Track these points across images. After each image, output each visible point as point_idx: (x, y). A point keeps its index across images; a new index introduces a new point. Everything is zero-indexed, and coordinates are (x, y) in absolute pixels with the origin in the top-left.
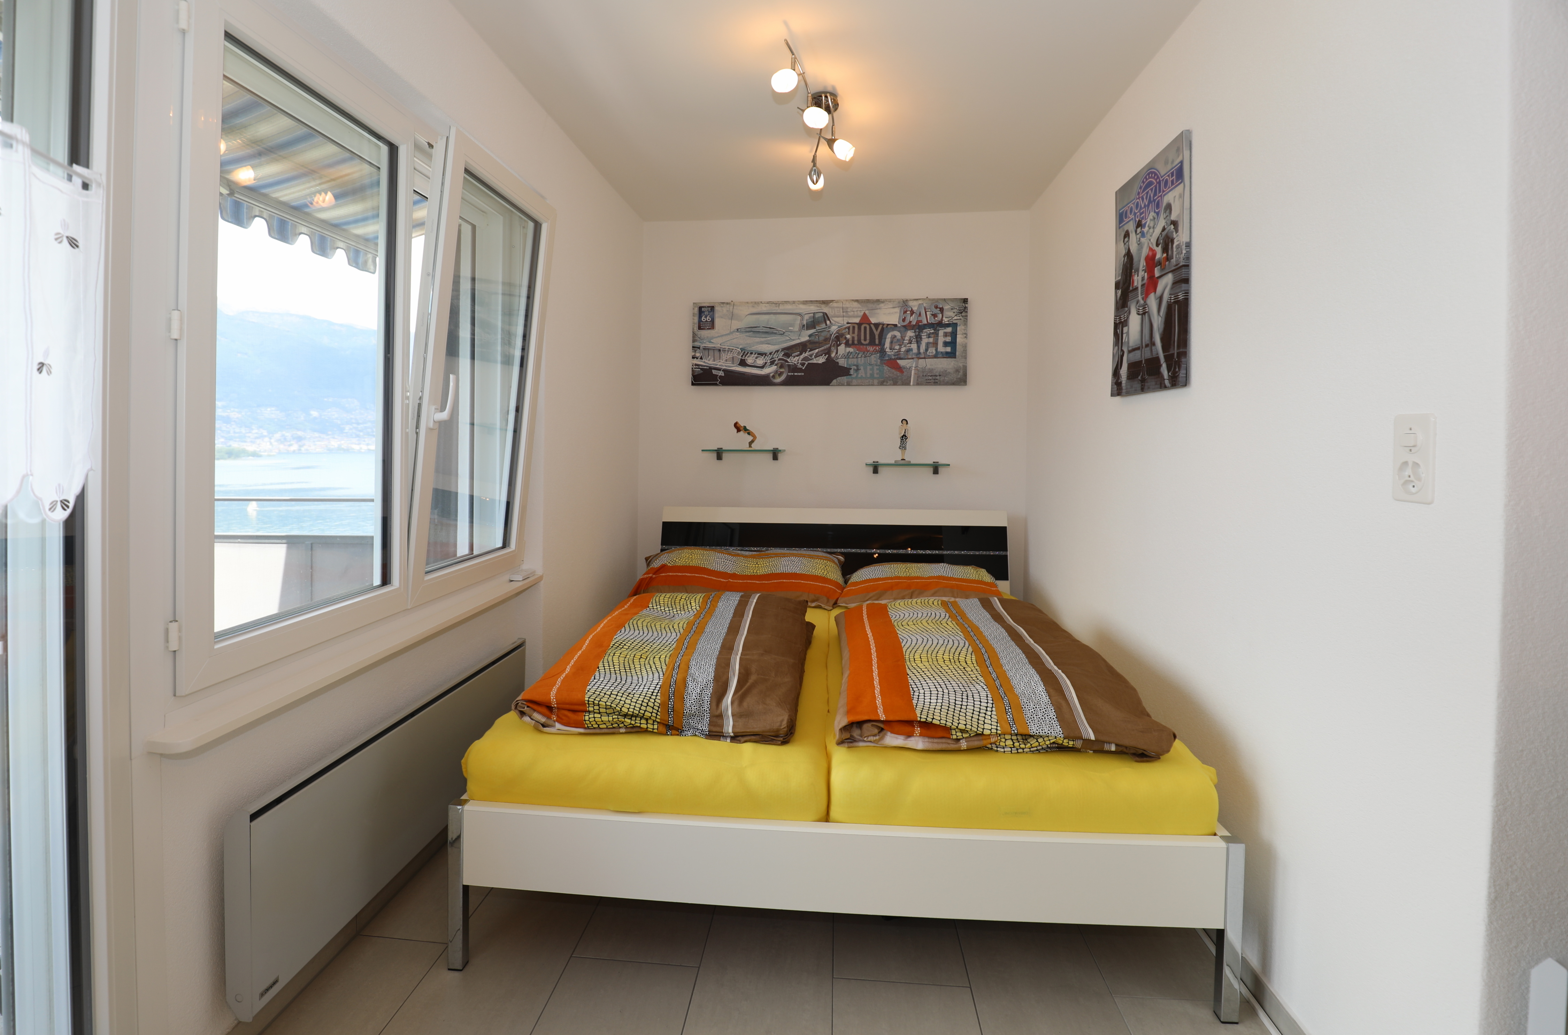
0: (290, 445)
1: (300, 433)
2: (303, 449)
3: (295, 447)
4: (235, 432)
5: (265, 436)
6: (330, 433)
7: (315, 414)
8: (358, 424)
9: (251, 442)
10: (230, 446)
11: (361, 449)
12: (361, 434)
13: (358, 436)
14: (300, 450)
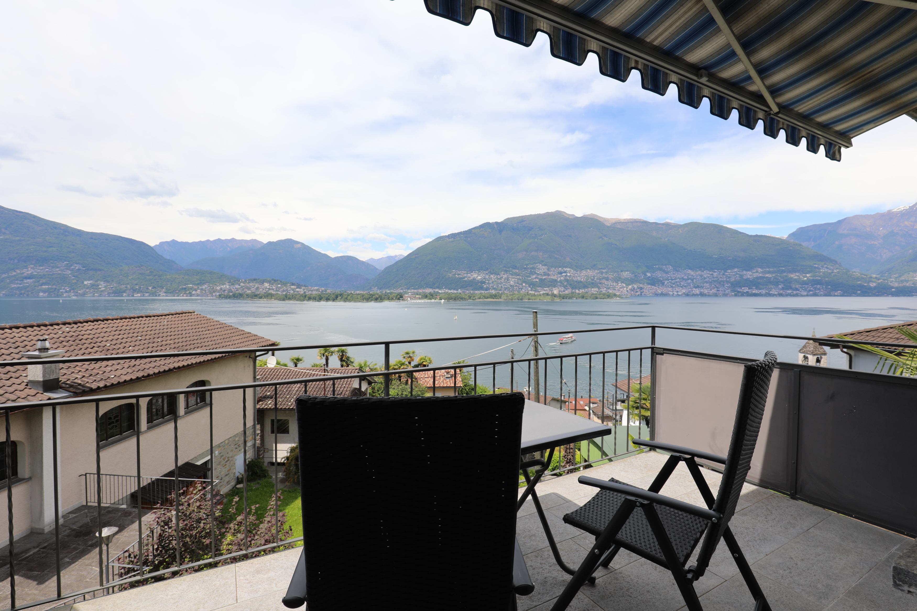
0: (636, 292)
1: (641, 286)
2: (643, 294)
3: (639, 293)
4: (611, 285)
5: (625, 287)
6: (657, 285)
7: (649, 275)
8: (672, 280)
9: (618, 290)
10: (609, 292)
11: (674, 294)
12: (674, 285)
13: (672, 287)
14: (641, 294)
